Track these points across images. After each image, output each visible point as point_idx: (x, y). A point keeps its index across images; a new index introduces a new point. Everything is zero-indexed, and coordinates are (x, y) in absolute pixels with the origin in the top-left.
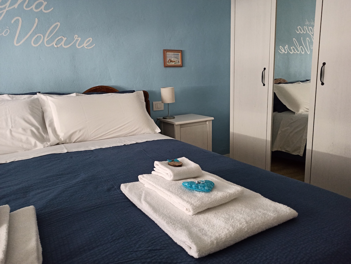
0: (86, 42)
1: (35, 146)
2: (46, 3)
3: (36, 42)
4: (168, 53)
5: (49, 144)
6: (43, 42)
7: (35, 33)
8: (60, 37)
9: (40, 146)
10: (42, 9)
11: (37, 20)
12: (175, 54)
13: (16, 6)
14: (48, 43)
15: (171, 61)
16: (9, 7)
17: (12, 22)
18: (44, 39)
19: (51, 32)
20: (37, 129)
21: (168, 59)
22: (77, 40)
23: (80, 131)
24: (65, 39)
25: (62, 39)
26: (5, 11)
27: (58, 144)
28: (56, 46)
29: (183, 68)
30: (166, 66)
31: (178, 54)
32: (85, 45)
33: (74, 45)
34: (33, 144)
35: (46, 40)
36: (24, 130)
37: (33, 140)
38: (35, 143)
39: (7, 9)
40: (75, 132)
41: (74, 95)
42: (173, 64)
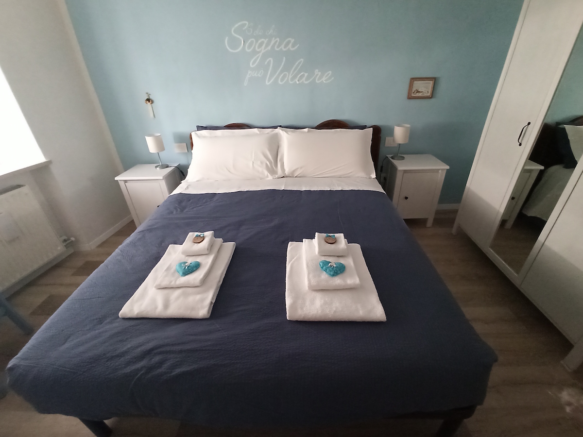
0: (325, 76)
1: (267, 176)
2: (293, 40)
3: (282, 80)
4: (415, 82)
5: (276, 176)
6: (288, 79)
7: (282, 71)
8: (302, 74)
9: (270, 177)
10: (289, 48)
11: (284, 58)
12: (426, 83)
13: (269, 48)
14: (292, 79)
15: (418, 92)
16: (264, 49)
17: (266, 63)
18: (289, 76)
19: (295, 70)
20: (271, 163)
21: (414, 89)
22: (317, 75)
23: (301, 168)
24: (306, 75)
25: (303, 75)
26: (261, 54)
27: (284, 177)
28: (298, 83)
29: (433, 100)
30: (410, 98)
31: (430, 83)
32: (324, 79)
33: (315, 79)
34: (266, 174)
35: (290, 77)
36: (262, 163)
37: (266, 173)
38: (268, 175)
39: (263, 51)
40: (298, 168)
41: (306, 130)
42: (420, 95)
